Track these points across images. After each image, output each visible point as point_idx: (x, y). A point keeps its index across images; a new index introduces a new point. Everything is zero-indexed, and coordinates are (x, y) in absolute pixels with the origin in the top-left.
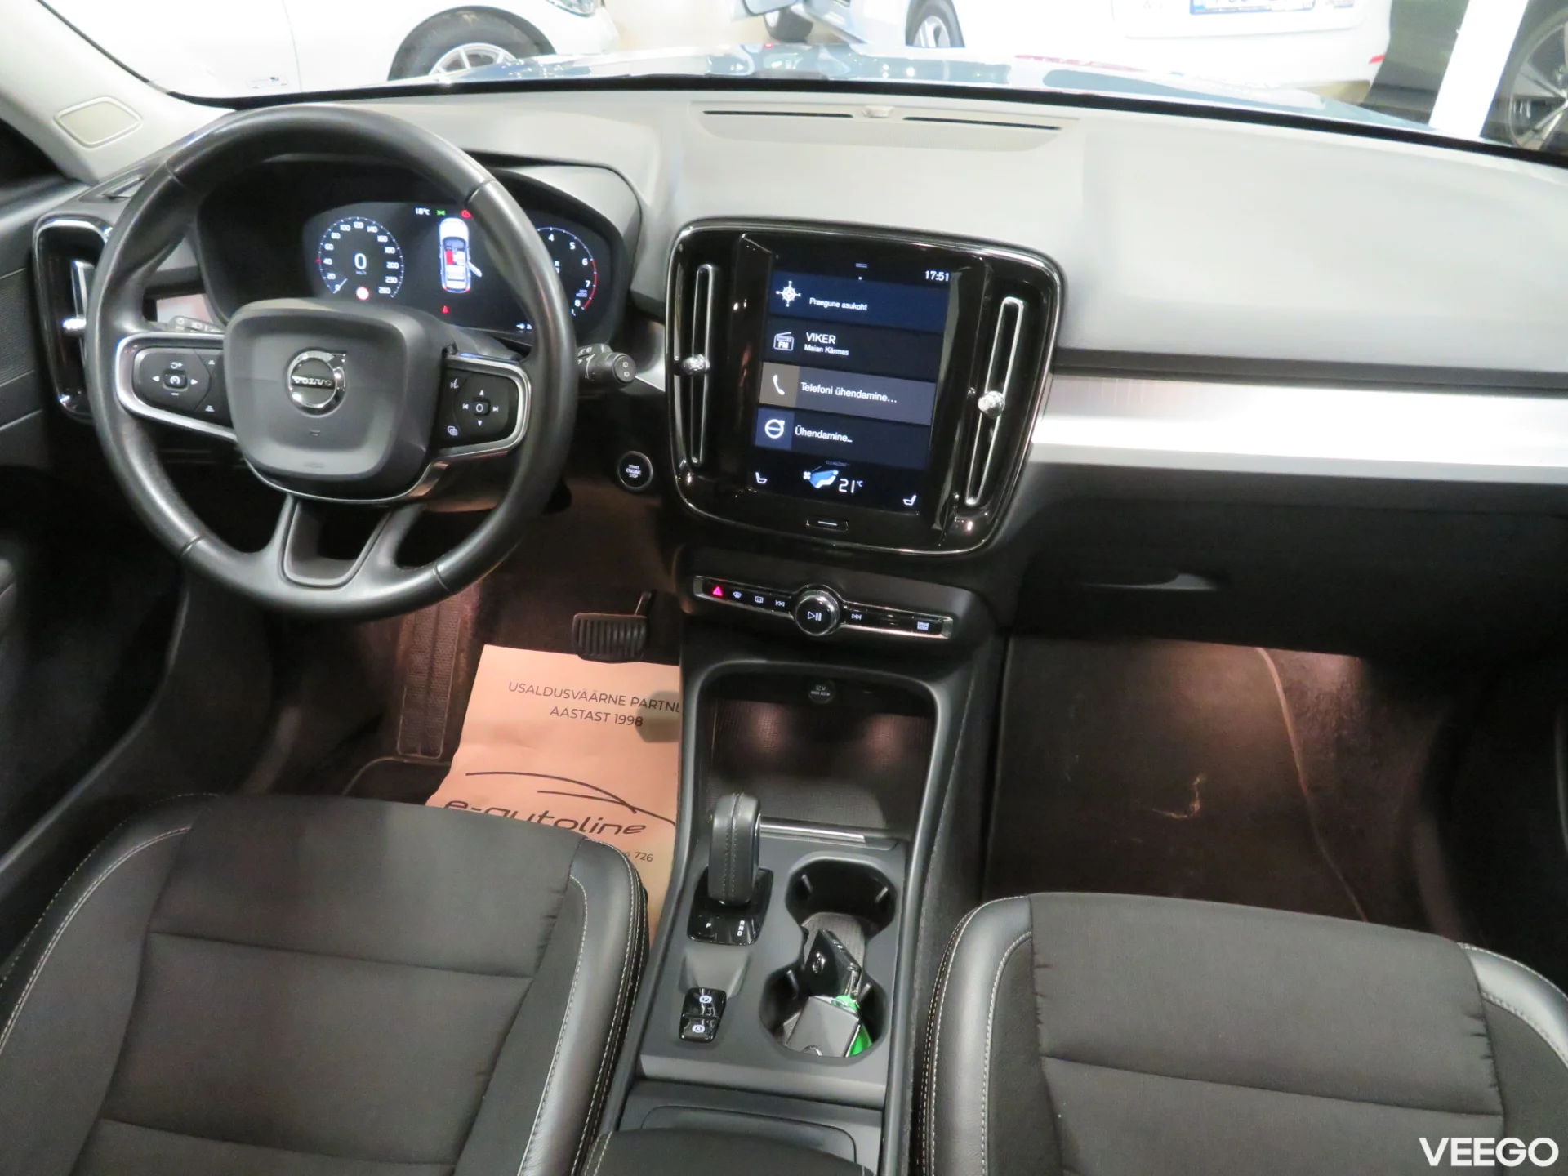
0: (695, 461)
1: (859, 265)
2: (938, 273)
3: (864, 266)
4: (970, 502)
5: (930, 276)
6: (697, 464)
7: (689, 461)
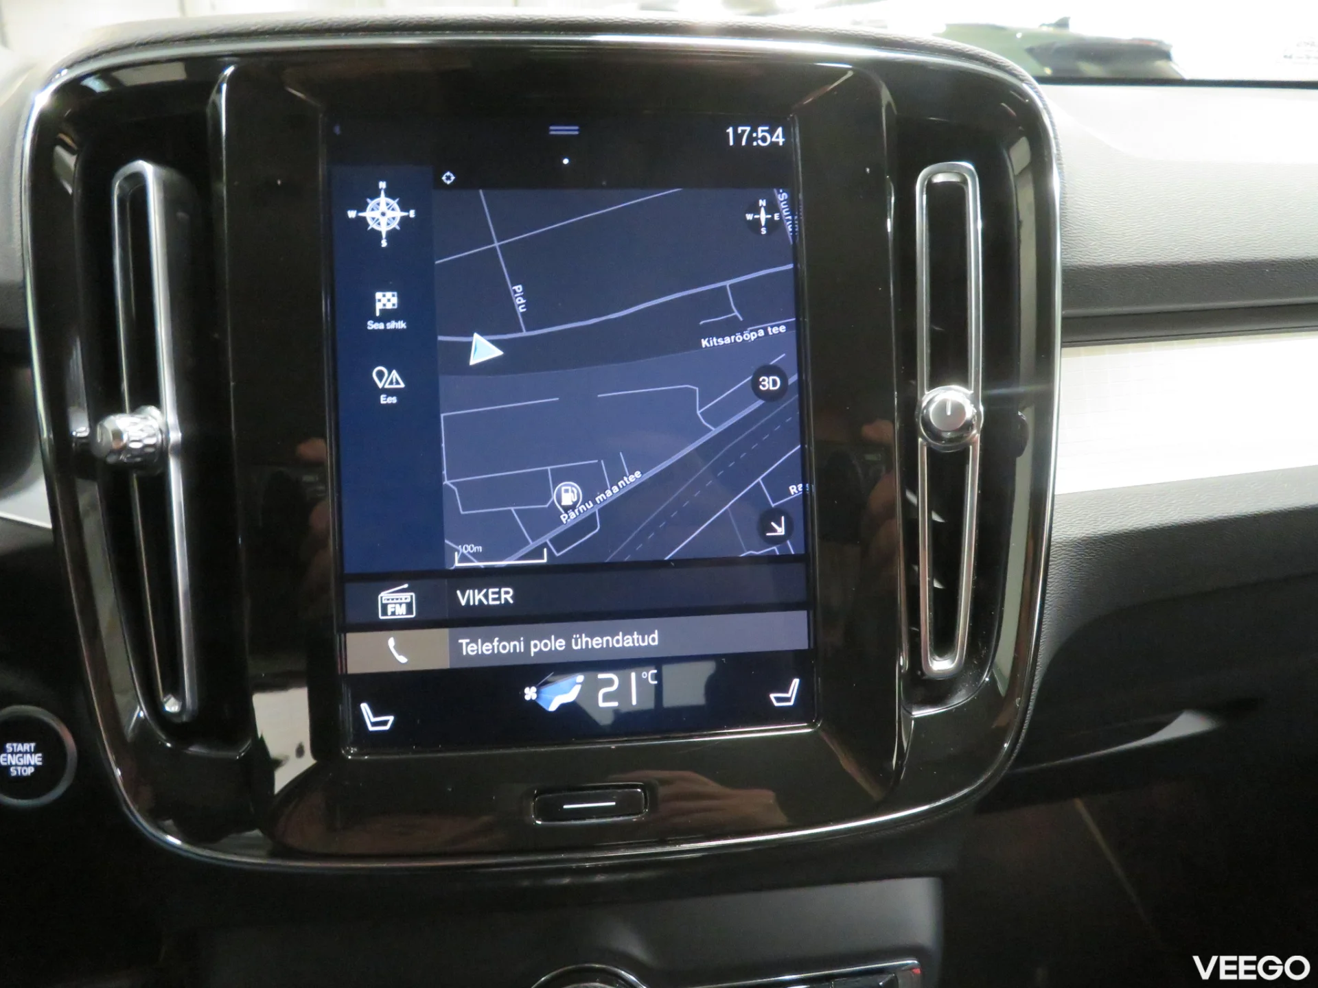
0: (172, 706)
1: (556, 130)
2: (754, 130)
3: (572, 130)
4: (941, 665)
5: (738, 137)
6: (179, 714)
7: (155, 706)
